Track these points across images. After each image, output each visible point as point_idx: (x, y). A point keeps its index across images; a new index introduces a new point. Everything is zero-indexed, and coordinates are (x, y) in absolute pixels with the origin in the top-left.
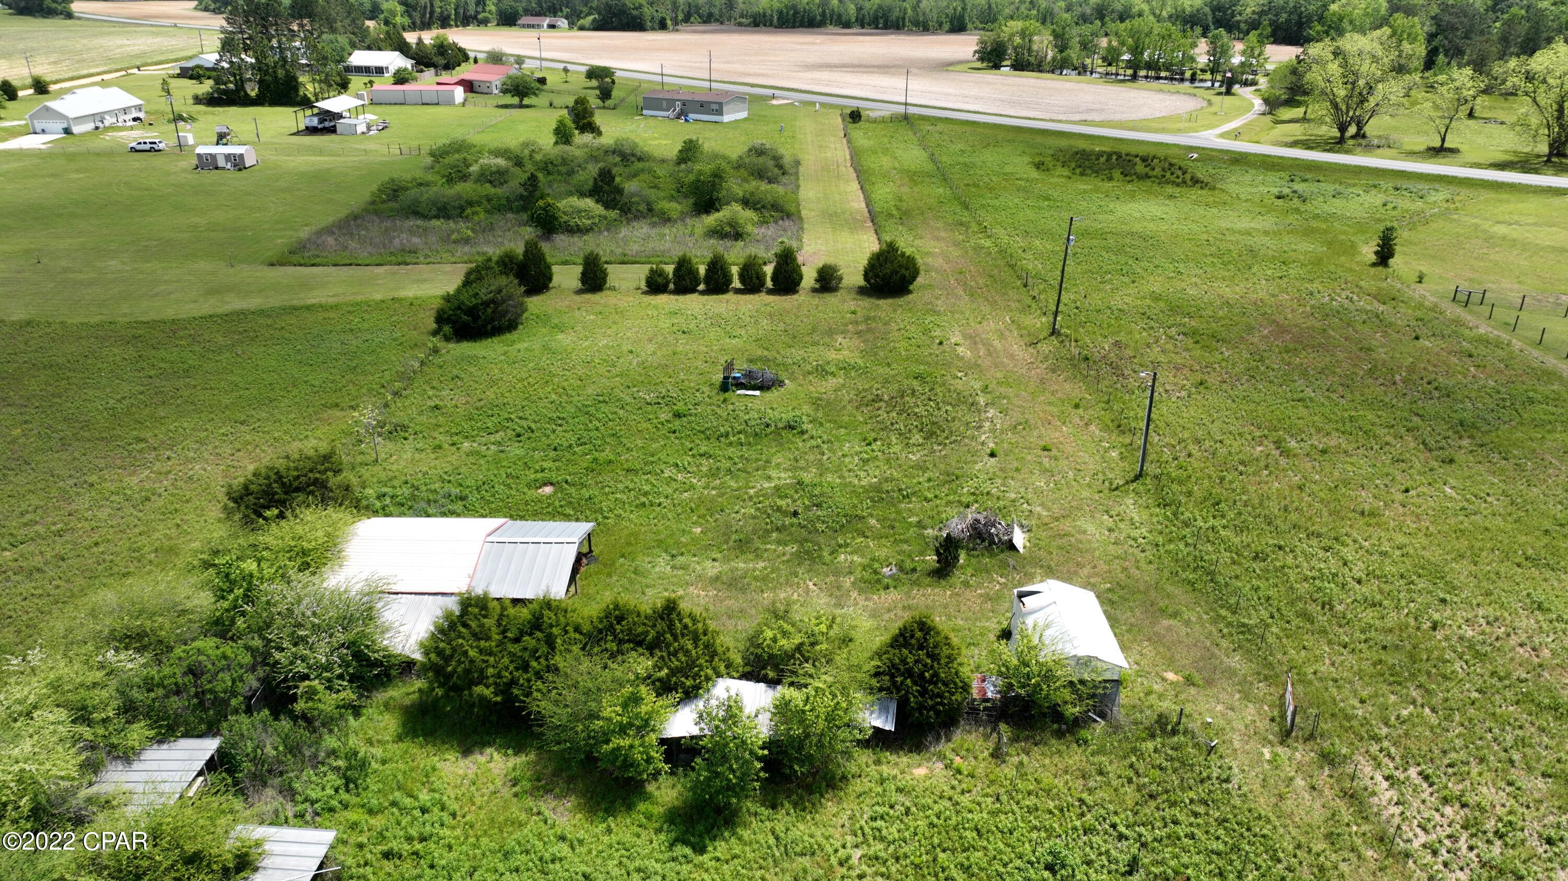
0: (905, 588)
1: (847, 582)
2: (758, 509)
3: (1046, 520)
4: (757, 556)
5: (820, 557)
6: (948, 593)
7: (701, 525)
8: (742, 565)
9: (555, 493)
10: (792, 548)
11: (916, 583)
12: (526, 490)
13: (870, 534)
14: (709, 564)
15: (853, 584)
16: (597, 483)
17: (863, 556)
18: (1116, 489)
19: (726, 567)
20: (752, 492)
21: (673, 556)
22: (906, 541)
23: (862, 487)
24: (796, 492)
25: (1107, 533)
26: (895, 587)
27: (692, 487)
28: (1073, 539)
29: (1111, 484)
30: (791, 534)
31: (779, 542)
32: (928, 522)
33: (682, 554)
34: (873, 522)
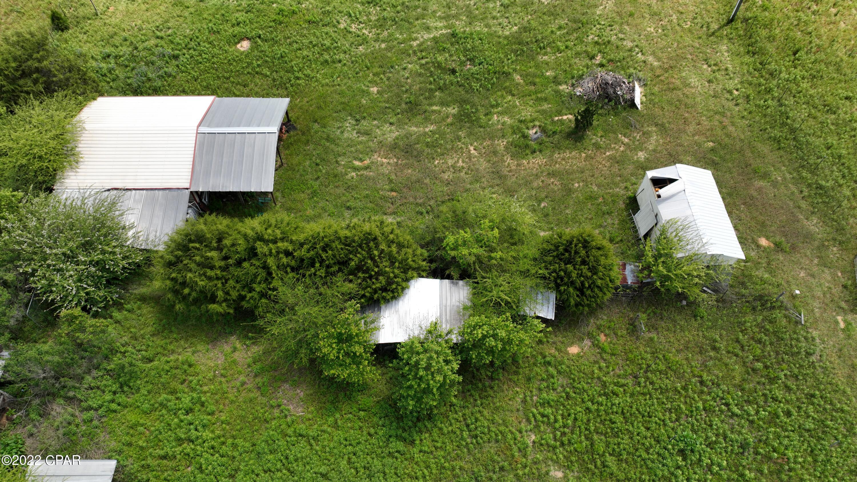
0: (548, 152)
1: (501, 144)
2: (422, 65)
3: (658, 72)
4: (426, 119)
5: (478, 119)
6: (584, 155)
7: (377, 84)
8: (414, 129)
9: (252, 49)
10: (453, 110)
11: (557, 147)
12: (227, 48)
13: (515, 92)
14: (387, 127)
15: (506, 148)
16: (286, 38)
17: (511, 117)
18: (713, 34)
19: (402, 132)
20: (415, 44)
21: (357, 120)
22: (546, 99)
23: (506, 38)
24: (452, 44)
25: (707, 84)
26: (540, 151)
27: (365, 41)
28: (679, 93)
29: (708, 27)
30: (451, 94)
31: (443, 104)
32: (561, 77)
33: (364, 118)
34: (517, 78)
